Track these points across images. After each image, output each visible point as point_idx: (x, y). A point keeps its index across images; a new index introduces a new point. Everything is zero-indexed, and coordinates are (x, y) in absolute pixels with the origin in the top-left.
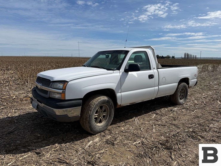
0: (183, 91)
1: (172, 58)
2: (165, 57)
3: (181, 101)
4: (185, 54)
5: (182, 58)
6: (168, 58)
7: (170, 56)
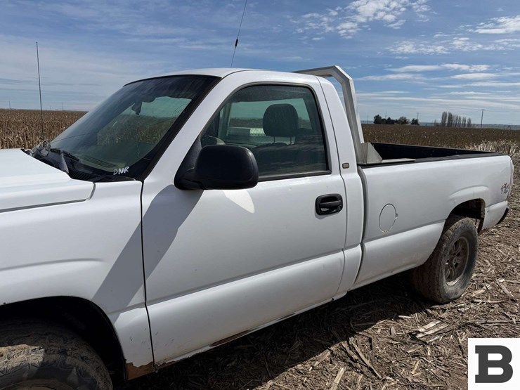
0: (460, 247)
1: (413, 124)
2: (396, 121)
3: (451, 286)
4: (444, 115)
5: (437, 125)
6: (403, 123)
7: (407, 118)
